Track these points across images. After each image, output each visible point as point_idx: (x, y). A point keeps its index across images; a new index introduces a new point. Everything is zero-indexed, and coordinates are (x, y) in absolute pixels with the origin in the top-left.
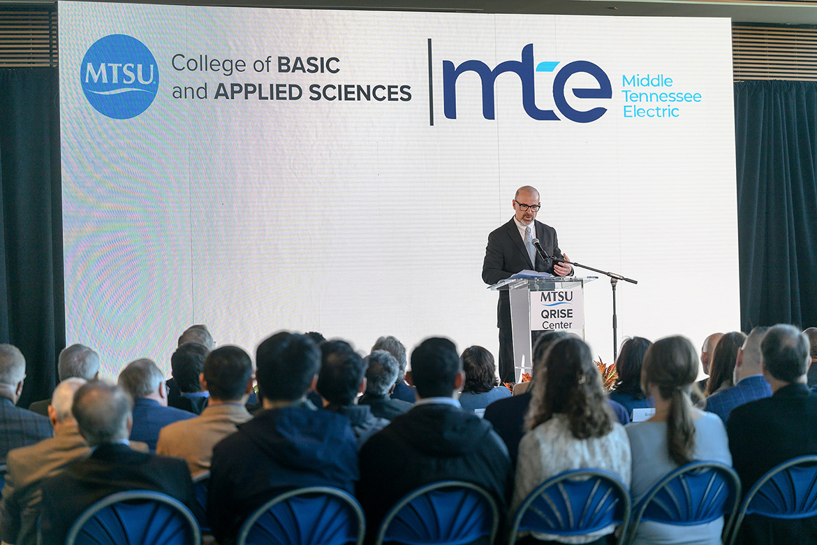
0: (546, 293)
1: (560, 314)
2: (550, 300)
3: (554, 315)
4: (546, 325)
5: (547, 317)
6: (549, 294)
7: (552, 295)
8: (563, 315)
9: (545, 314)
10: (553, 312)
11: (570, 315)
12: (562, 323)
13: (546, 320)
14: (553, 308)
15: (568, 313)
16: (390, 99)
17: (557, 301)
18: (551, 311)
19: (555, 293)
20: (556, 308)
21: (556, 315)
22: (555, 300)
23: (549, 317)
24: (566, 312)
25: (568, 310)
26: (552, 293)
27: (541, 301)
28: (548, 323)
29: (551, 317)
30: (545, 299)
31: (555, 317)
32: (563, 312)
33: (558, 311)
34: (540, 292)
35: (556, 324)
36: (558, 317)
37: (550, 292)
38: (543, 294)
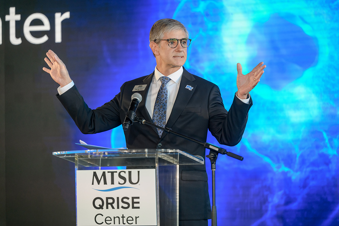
0: (99, 173)
1: (121, 204)
2: (105, 183)
3: (111, 204)
4: (100, 219)
5: (101, 207)
6: (104, 174)
7: (108, 176)
8: (126, 206)
9: (98, 203)
10: (110, 201)
11: (135, 205)
12: (123, 217)
13: (100, 211)
14: (109, 194)
15: (133, 203)
17: (116, 185)
18: (107, 199)
19: (112, 173)
20: (114, 194)
21: (115, 205)
22: (113, 183)
23: (105, 207)
24: (130, 201)
25: (133, 198)
26: (108, 172)
27: (93, 184)
28: (102, 215)
29: (107, 208)
30: (99, 182)
31: (113, 208)
32: (125, 200)
33: (118, 198)
34: (91, 172)
35: (114, 218)
36: (118, 208)
37: (106, 171)
38: (95, 174)
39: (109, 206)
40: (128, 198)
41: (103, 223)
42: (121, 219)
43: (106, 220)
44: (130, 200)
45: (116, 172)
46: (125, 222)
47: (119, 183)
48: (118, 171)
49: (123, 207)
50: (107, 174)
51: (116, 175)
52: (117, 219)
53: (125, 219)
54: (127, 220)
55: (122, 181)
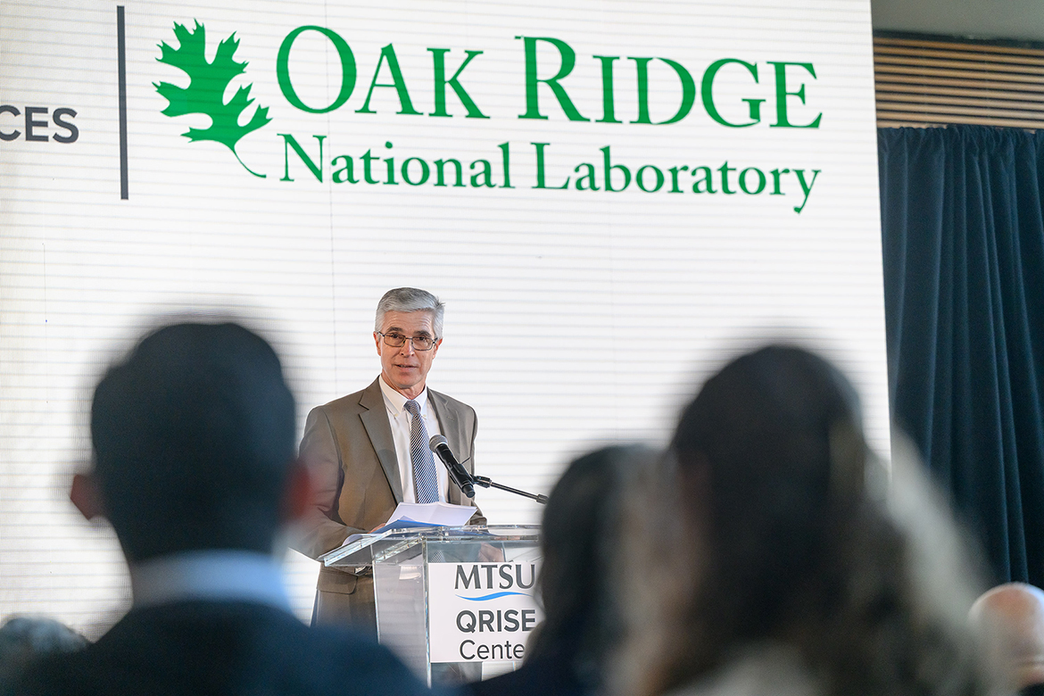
0: (468, 568)
1: (504, 623)
2: (478, 586)
3: (489, 623)
4: (470, 650)
5: (471, 629)
6: (475, 570)
7: (483, 573)
8: (512, 625)
9: (466, 620)
10: (487, 617)
11: (529, 625)
12: (508, 646)
13: (469, 636)
14: (485, 606)
15: (525, 620)
16: (30, 137)
17: (496, 589)
18: (481, 613)
19: (489, 568)
20: (493, 606)
21: (494, 625)
22: (490, 586)
23: (477, 627)
24: (519, 618)
25: (524, 612)
26: (483, 566)
27: (457, 587)
28: (474, 644)
29: (481, 630)
30: (467, 584)
31: (491, 630)
32: (511, 616)
33: (499, 612)
34: (454, 566)
35: (493, 647)
36: (500, 630)
37: (479, 564)
38: (460, 570)
39: (485, 626)
40: (516, 613)
41: (474, 656)
42: (505, 649)
43: (479, 652)
44: (520, 614)
45: (496, 566)
46: (511, 654)
47: (501, 586)
48: (500, 565)
49: (507, 628)
50: (479, 567)
51: (495, 572)
52: (497, 650)
53: (511, 649)
54: (515, 651)
55: (506, 583)
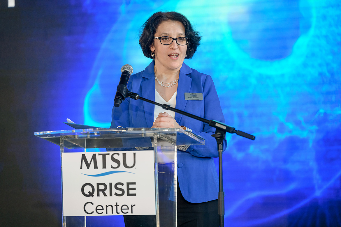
0: (89, 155)
1: (114, 191)
2: (96, 167)
3: (103, 191)
4: (90, 208)
5: (91, 194)
6: (94, 157)
7: (99, 159)
8: (120, 192)
9: (88, 189)
10: (102, 187)
11: (131, 192)
12: (117, 205)
13: (90, 199)
14: (101, 180)
15: (129, 189)
17: (109, 169)
18: (98, 185)
19: (104, 156)
20: (106, 180)
21: (107, 192)
22: (104, 167)
23: (95, 194)
24: (125, 188)
25: (128, 184)
26: (99, 154)
27: (81, 168)
28: (93, 204)
29: (98, 195)
30: (88, 166)
31: (105, 195)
32: (119, 186)
33: (111, 184)
34: (79, 155)
35: (107, 206)
36: (111, 195)
37: (97, 153)
38: (84, 157)
39: (101, 193)
40: (122, 184)
41: (93, 212)
42: (115, 208)
43: (96, 210)
44: (125, 186)
45: (109, 154)
46: (119, 211)
47: (112, 167)
48: (111, 153)
49: (116, 194)
50: (97, 156)
51: (108, 158)
52: (109, 208)
53: (119, 208)
54: (122, 209)
55: (115, 165)
